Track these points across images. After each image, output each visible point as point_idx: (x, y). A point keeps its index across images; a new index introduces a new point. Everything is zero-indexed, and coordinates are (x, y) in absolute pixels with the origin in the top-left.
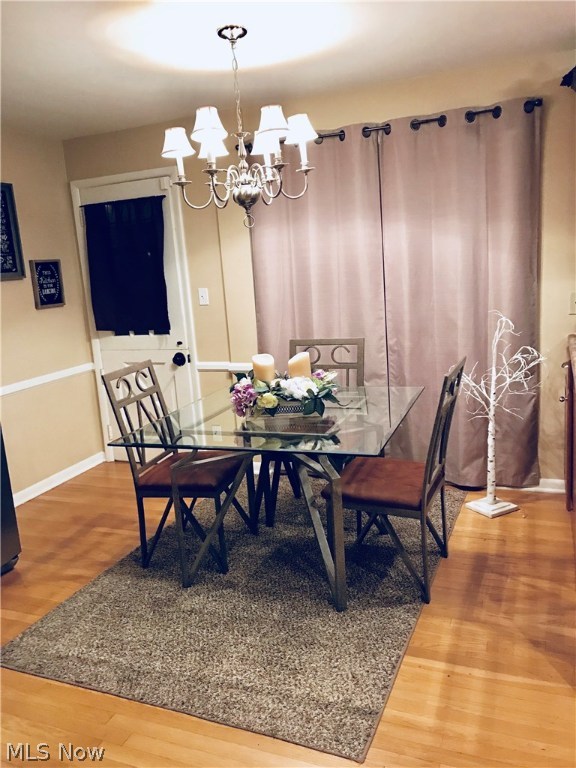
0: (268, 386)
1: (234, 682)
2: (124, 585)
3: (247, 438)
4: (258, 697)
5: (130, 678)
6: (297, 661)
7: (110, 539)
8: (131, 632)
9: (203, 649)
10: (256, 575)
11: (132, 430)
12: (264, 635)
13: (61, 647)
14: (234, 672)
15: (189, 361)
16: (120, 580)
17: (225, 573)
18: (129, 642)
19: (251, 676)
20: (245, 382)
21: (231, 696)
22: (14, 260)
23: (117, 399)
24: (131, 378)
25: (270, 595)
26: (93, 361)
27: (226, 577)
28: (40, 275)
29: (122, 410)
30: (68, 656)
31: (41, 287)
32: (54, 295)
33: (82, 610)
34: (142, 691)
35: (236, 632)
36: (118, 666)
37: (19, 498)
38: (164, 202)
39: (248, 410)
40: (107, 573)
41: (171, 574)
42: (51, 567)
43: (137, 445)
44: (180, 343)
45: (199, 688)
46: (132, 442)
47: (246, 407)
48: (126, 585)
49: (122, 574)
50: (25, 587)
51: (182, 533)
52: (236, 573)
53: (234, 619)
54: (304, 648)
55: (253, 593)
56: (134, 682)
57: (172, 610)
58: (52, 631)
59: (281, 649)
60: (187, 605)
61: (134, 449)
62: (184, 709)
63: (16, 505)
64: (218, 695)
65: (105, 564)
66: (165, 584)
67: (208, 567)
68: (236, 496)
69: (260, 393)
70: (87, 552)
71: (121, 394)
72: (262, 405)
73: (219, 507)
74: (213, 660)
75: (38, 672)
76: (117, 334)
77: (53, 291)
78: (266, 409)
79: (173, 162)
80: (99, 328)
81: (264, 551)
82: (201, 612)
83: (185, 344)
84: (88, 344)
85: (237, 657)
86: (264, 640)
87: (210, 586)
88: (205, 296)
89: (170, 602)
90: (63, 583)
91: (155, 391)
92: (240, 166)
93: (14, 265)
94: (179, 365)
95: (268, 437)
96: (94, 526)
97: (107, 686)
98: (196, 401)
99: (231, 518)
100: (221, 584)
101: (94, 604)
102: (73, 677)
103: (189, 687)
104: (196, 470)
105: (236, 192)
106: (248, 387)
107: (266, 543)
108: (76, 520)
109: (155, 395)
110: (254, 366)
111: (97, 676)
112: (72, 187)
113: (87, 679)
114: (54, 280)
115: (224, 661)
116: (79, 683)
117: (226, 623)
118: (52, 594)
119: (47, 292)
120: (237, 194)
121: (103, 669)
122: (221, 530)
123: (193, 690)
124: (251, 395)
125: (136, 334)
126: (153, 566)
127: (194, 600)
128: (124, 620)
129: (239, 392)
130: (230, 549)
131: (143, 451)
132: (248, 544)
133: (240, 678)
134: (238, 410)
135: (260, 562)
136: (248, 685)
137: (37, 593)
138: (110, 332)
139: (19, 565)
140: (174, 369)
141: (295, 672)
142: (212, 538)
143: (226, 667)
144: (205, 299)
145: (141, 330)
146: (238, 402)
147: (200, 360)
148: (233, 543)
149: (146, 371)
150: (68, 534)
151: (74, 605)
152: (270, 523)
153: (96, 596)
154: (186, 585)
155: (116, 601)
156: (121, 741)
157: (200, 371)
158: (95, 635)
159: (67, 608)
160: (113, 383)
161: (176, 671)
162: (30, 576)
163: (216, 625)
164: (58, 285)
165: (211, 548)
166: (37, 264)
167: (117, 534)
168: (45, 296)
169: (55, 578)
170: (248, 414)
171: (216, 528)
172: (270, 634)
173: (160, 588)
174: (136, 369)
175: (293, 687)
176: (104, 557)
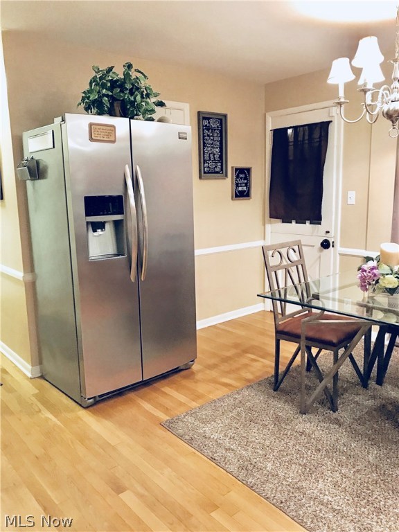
0: (392, 270)
1: (325, 501)
2: (258, 399)
3: (369, 310)
4: (343, 520)
5: (247, 467)
6: (382, 503)
7: (255, 364)
8: (255, 434)
9: (305, 465)
10: (359, 421)
11: (278, 288)
12: (358, 471)
13: (207, 429)
14: (327, 493)
15: (333, 246)
16: (256, 395)
17: (334, 412)
18: (252, 441)
19: (340, 501)
20: (371, 264)
21: (321, 512)
22: (222, 166)
23: (271, 265)
24: (284, 251)
25: (369, 440)
26: (264, 239)
27: (335, 415)
28: (237, 177)
29: (273, 273)
30: (210, 438)
31: (237, 185)
32: (245, 191)
33: (226, 408)
34: (253, 481)
35: (334, 461)
36: (241, 457)
37: (200, 325)
38: (331, 126)
39: (371, 286)
40: (248, 387)
41: (292, 401)
42: (214, 374)
43: (281, 300)
44: (328, 232)
45: (296, 495)
46: (278, 297)
47: (370, 284)
48: (259, 399)
49: (258, 391)
50: (196, 382)
51: (304, 373)
52: (344, 414)
53: (335, 449)
54: (391, 493)
55: (354, 434)
56: (250, 472)
57: (288, 427)
58: (204, 417)
59: (370, 487)
60: (300, 427)
61: (278, 302)
62: (281, 506)
63: (197, 328)
64: (309, 507)
65: (249, 381)
66: (287, 407)
67: (322, 403)
68: (353, 353)
69: (383, 275)
70: (238, 369)
71: (274, 261)
72: (383, 285)
73: (336, 359)
74: (312, 477)
75: (190, 442)
76: (283, 222)
77: (245, 188)
78: (386, 289)
79: (336, 87)
80: (271, 216)
81: (371, 403)
82: (309, 436)
83: (332, 233)
84: (263, 227)
85: (331, 481)
86: (357, 474)
87: (321, 418)
88: (352, 197)
89: (288, 421)
90: (218, 386)
91: (300, 263)
92: (392, 87)
93: (222, 169)
94: (325, 248)
95: (385, 311)
96: (247, 353)
97: (231, 468)
98: (335, 274)
99: (346, 370)
100: (330, 419)
101: (235, 407)
102: (210, 454)
103: (289, 491)
104: (323, 327)
105: (386, 108)
106: (373, 268)
107: (373, 397)
108: (236, 346)
109: (300, 267)
110: (382, 252)
111: (225, 458)
112: (267, 116)
113: (219, 458)
114: (246, 181)
115: (321, 481)
116: (213, 459)
117: (327, 450)
118: (210, 392)
119: (240, 189)
120: (386, 110)
121: (230, 455)
122: (336, 377)
123: (291, 495)
124: (375, 275)
125: (296, 223)
126: (282, 391)
127: (307, 425)
128: (253, 424)
129: (365, 271)
130: (342, 394)
131: (285, 305)
132: (358, 394)
133: (330, 499)
134: (362, 286)
135: (365, 411)
136: (336, 507)
137: (201, 388)
138: (279, 220)
139: (195, 367)
140: (321, 251)
141: (379, 511)
142: (328, 382)
143: (321, 486)
144: (352, 201)
145: (301, 220)
146: (363, 279)
147: (341, 246)
148: (345, 390)
149: (296, 248)
150: (228, 354)
151: (222, 403)
152: (380, 381)
153: (237, 401)
154: (303, 413)
155: (250, 409)
156: (232, 512)
157: (340, 254)
158: (231, 429)
159: (217, 405)
160: (270, 253)
161: (281, 474)
162: (199, 376)
163: (319, 450)
164: (248, 185)
165: (326, 389)
166: (236, 170)
167: (262, 362)
168: (239, 191)
169: (215, 381)
170: (371, 290)
171: (332, 374)
172: (363, 472)
173: (283, 408)
174: (289, 246)
175: (375, 523)
176: (250, 376)
